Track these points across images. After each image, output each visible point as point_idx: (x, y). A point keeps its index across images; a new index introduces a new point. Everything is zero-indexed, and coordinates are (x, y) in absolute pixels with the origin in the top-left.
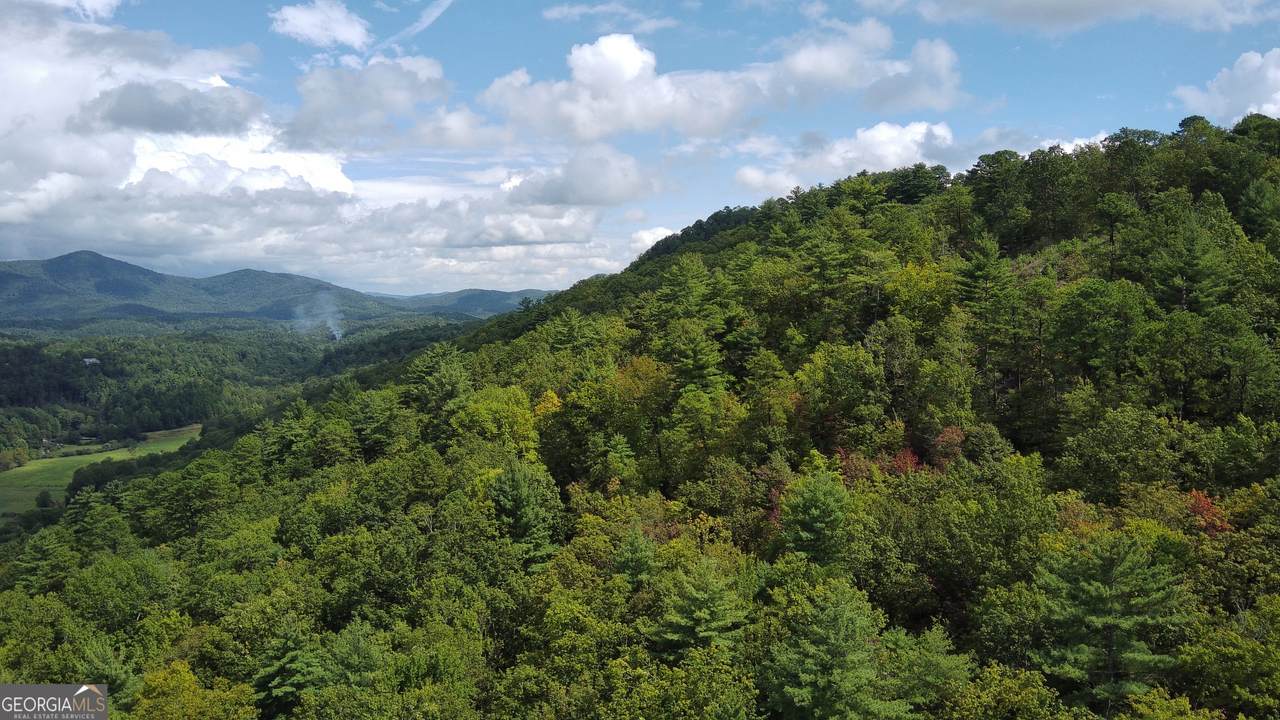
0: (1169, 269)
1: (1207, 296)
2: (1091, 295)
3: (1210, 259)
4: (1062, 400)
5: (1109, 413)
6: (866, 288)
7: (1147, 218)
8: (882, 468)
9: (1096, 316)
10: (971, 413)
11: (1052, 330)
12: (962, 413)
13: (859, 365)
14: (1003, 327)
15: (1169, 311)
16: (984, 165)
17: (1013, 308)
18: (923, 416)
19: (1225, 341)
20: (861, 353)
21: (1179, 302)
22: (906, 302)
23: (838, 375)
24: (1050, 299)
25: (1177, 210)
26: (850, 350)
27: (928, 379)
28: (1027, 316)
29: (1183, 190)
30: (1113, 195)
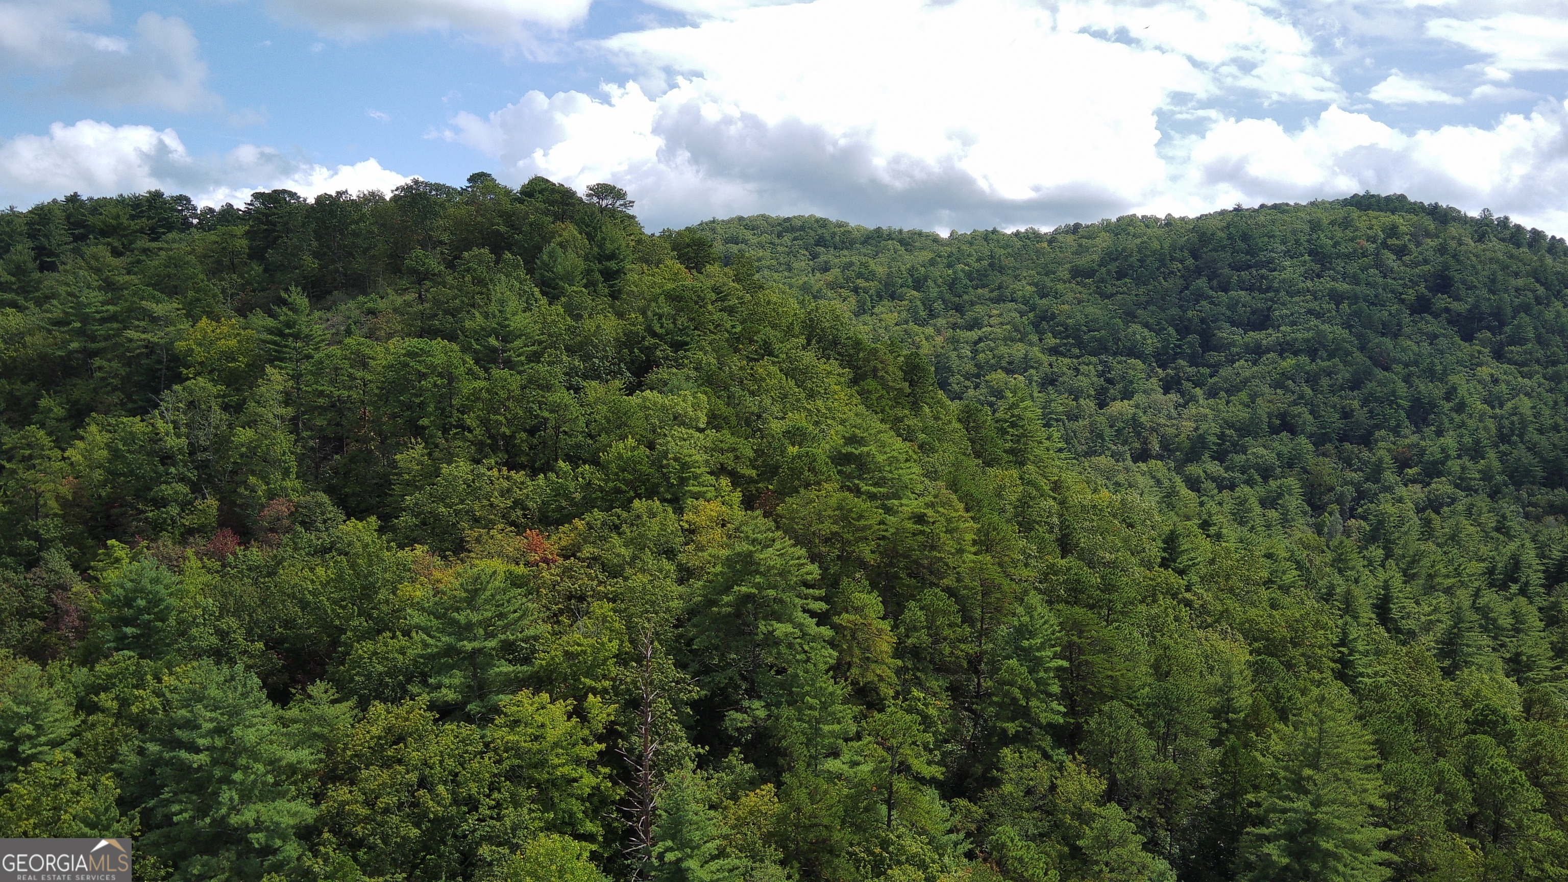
0: (483, 329)
2: (417, 355)
3: (519, 321)
4: (394, 461)
5: (445, 469)
6: (146, 347)
7: (455, 278)
8: (197, 553)
9: (423, 376)
10: (298, 484)
11: (376, 391)
12: (288, 484)
13: (155, 438)
14: (328, 389)
15: (487, 370)
16: (257, 204)
17: (336, 369)
18: (242, 490)
19: (543, 397)
20: (160, 424)
21: (494, 361)
22: (201, 364)
23: (129, 451)
24: (373, 358)
25: (482, 271)
26: (142, 421)
27: (244, 449)
28: (352, 377)
29: (485, 251)
30: (419, 251)
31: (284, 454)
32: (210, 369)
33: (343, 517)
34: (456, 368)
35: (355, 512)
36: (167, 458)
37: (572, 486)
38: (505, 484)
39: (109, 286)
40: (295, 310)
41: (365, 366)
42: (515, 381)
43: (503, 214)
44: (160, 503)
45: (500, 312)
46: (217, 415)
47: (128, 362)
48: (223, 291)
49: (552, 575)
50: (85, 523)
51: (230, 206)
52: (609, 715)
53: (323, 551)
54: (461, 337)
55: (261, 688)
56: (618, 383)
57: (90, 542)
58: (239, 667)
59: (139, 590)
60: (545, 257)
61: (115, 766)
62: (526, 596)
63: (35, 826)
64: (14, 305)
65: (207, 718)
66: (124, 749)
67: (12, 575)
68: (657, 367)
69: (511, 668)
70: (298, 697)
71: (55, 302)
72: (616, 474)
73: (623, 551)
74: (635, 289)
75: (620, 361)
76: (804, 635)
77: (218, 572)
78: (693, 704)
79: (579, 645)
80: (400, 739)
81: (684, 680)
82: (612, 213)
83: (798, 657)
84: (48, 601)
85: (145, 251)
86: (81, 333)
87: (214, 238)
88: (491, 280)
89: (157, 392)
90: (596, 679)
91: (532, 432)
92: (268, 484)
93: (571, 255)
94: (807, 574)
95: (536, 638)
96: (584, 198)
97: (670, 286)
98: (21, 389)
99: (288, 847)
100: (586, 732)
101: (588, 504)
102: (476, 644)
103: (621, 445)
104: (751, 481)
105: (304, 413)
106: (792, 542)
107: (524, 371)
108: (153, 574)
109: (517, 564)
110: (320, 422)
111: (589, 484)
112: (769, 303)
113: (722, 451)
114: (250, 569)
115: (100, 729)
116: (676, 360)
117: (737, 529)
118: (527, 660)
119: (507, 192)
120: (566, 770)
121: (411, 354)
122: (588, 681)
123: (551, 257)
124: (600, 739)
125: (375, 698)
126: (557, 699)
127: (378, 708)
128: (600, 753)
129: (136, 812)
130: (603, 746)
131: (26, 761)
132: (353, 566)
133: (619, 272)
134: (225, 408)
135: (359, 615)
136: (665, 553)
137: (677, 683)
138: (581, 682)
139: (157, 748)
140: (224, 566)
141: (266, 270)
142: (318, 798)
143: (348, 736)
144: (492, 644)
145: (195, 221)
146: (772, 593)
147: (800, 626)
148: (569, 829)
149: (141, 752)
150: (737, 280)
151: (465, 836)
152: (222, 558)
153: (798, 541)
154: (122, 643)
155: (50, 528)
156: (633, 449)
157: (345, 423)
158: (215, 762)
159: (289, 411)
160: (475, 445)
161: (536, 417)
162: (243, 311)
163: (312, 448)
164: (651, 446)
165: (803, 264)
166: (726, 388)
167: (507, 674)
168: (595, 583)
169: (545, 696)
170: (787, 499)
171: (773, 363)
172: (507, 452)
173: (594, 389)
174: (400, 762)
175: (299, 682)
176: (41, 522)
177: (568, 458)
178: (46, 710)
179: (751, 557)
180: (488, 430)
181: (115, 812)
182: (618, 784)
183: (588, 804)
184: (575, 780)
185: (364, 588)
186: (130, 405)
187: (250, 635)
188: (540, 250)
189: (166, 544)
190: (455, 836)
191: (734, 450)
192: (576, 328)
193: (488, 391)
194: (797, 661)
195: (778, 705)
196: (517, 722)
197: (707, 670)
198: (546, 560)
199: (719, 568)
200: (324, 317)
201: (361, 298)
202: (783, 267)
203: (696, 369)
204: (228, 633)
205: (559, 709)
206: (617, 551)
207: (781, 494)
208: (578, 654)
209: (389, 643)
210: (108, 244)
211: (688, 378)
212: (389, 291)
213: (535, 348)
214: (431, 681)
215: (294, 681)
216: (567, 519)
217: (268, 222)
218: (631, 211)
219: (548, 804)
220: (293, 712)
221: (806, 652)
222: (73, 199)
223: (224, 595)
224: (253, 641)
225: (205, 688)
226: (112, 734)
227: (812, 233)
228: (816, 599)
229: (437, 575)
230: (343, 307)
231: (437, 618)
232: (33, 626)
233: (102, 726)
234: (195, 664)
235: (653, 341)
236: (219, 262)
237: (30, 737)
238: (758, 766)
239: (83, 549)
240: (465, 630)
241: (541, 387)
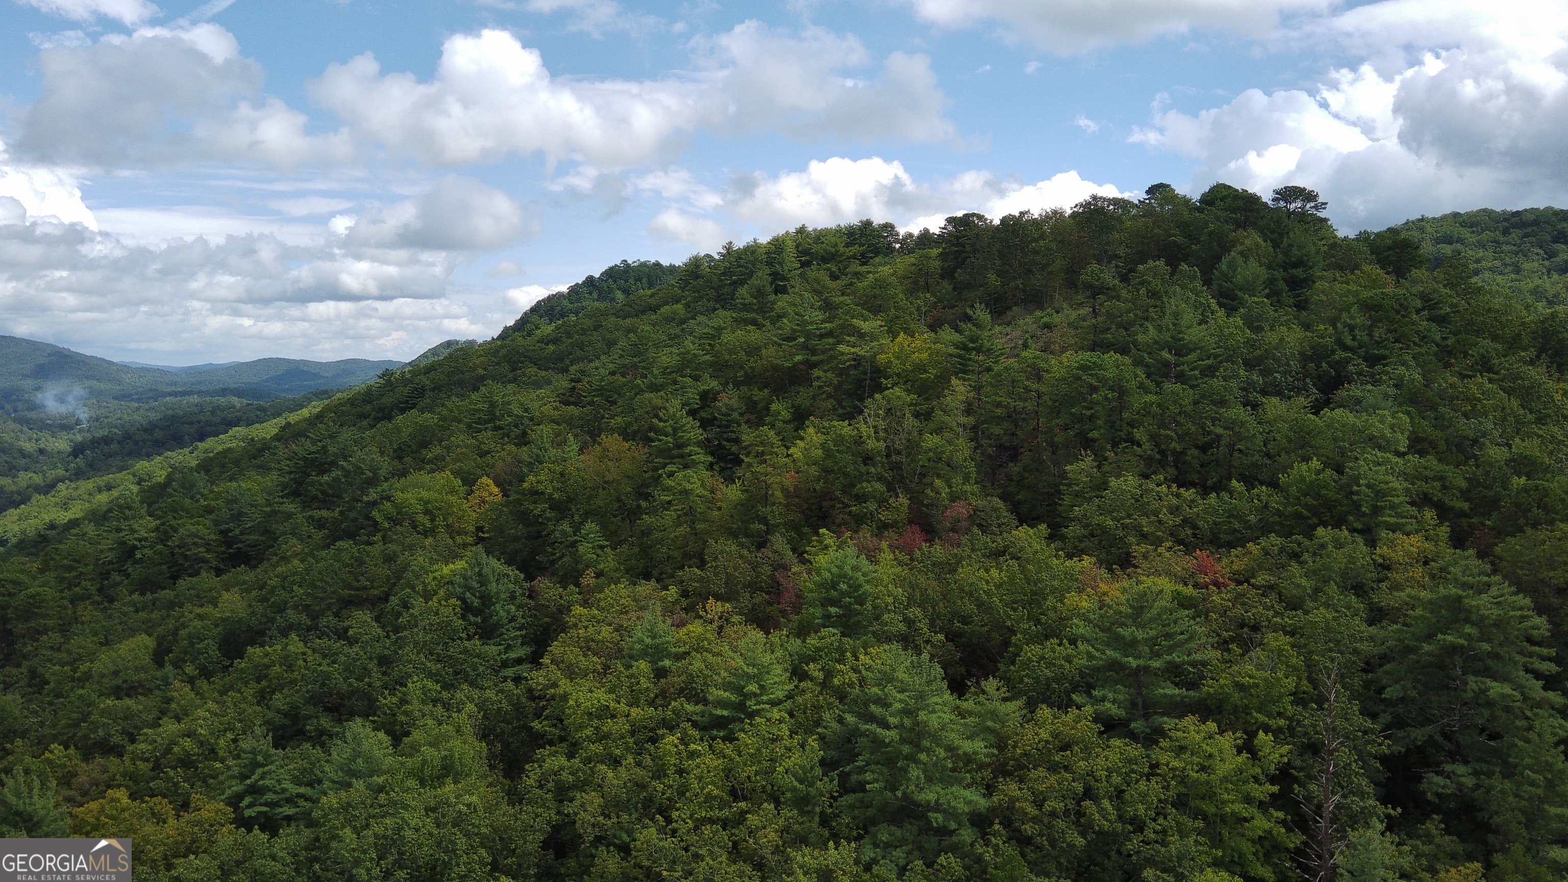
0: (1156, 342)
1: (1192, 370)
2: (1089, 368)
3: (1195, 333)
4: (1065, 472)
5: (1113, 482)
6: (855, 360)
7: (1129, 291)
8: (890, 546)
9: (1094, 389)
10: (976, 488)
11: (1050, 403)
12: (968, 488)
13: (859, 441)
14: (1005, 400)
15: (1158, 384)
16: (950, 228)
17: (1013, 381)
18: (928, 491)
19: (1217, 413)
20: (863, 428)
21: (1167, 375)
22: (898, 375)
23: (838, 451)
24: (1047, 371)
25: (1157, 284)
26: (850, 425)
27: (931, 454)
28: (1027, 390)
29: (1161, 263)
30: (1095, 266)
31: (965, 460)
32: (904, 379)
33: (1016, 523)
34: (1128, 381)
35: (1026, 518)
36: (868, 459)
37: (1246, 507)
38: (1175, 501)
39: (828, 306)
40: (978, 326)
41: (1039, 378)
42: (1187, 396)
43: (1179, 224)
44: (861, 498)
45: (1174, 325)
46: (910, 421)
47: (841, 373)
48: (918, 309)
49: (1222, 599)
50: (803, 512)
51: (926, 231)
52: (1281, 756)
53: (998, 554)
54: (1134, 350)
55: (943, 679)
56: (1302, 400)
57: (806, 530)
58: (925, 656)
59: (843, 576)
60: (1224, 267)
61: (819, 730)
62: (1194, 618)
63: (757, 773)
64: (754, 323)
65: (898, 699)
66: (826, 716)
67: (745, 552)
68: (1349, 383)
69: (1177, 691)
70: (973, 689)
71: (785, 320)
72: (1298, 498)
73: (1304, 582)
74: (1324, 298)
75: (1305, 377)
76: (1525, 698)
77: (907, 565)
78: (1383, 759)
79: (1250, 677)
80: (1066, 747)
81: (1372, 731)
82: (1302, 217)
83: (1518, 723)
84: (772, 577)
85: (856, 274)
86: (805, 347)
87: (913, 260)
88: (1166, 293)
89: (862, 399)
90: (1270, 716)
91: (1204, 448)
92: (950, 487)
93: (1253, 264)
94: (1533, 628)
95: (1204, 664)
96: (1270, 203)
97: (1365, 294)
98: (760, 395)
99: (962, 831)
100: (1259, 770)
101: (1265, 529)
102: (1141, 662)
103: (1304, 467)
104: (1462, 514)
105: (983, 422)
106: (1513, 589)
107: (1197, 386)
108: (854, 562)
109: (1186, 584)
110: (997, 430)
111: (1266, 506)
112: (1489, 310)
113: (1426, 479)
114: (934, 565)
115: (808, 695)
116: (1372, 376)
117: (1442, 569)
118: (1193, 685)
119: (1186, 201)
120: (1238, 807)
121: (1084, 368)
122: (1261, 718)
123: (1229, 267)
124: (1273, 780)
125: (1043, 702)
126: (1224, 731)
127: (1044, 712)
128: (1272, 795)
129: (835, 774)
130: (1275, 789)
131: (751, 715)
132: (1023, 570)
133: (1307, 282)
134: (917, 415)
135: (1029, 619)
136: (1353, 588)
137: (1365, 733)
138: (1253, 717)
139: (854, 719)
140: (912, 560)
141: (954, 289)
142: (990, 790)
143: (1017, 734)
144: (1156, 664)
145: (898, 246)
146: (1486, 647)
147: (1519, 687)
148: (1238, 869)
149: (841, 720)
150: (1450, 285)
151: (1130, 856)
152: (911, 553)
153: (1521, 588)
154: (828, 621)
155: (775, 514)
156: (1318, 473)
157: (1019, 433)
158: (903, 741)
159: (971, 420)
160: (1145, 460)
161: (1209, 433)
162: (934, 327)
163: (990, 456)
164: (1339, 470)
165: (1536, 264)
166: (1434, 408)
167: (1172, 696)
168: (1271, 613)
169: (1212, 726)
170: (1508, 539)
171: (1490, 381)
172: (1177, 467)
173: (1274, 406)
174: (1066, 768)
175: (974, 675)
176: (769, 509)
177: (1243, 478)
178: (768, 673)
179: (1460, 602)
180: (1157, 445)
181: (818, 771)
182: (1293, 831)
183: (1258, 847)
184: (1246, 820)
185: (1034, 593)
186: (841, 411)
187: (932, 625)
188: (1218, 259)
189: (866, 533)
190: (1119, 852)
191: (1442, 479)
192: (1255, 341)
193: (1159, 405)
194: (1516, 727)
195: (1490, 774)
196: (1182, 749)
197: (1399, 723)
198: (1216, 584)
199: (1419, 612)
200: (1004, 331)
201: (1038, 313)
202: (1510, 269)
203: (1396, 386)
204: (914, 622)
205: (1227, 741)
206: (1298, 580)
207: (1500, 533)
208: (1250, 687)
209: (1055, 649)
210: (828, 269)
211: (1386, 396)
212: (1065, 306)
213: (1209, 362)
214: (1096, 693)
215: (970, 675)
216: (1240, 542)
217: (958, 244)
218: (1322, 214)
219: (1217, 841)
220: (968, 704)
221: (1527, 718)
222: (801, 231)
223: (911, 586)
224: (936, 633)
225: (894, 670)
226: (818, 701)
227: (1549, 228)
228: (1543, 659)
229: (1104, 587)
230: (1021, 322)
231: (1102, 630)
232: (760, 598)
233: (810, 693)
234: (887, 647)
235: (1344, 355)
236: (916, 283)
237: (755, 695)
238: (1462, 838)
239: (801, 536)
240: (1130, 646)
241: (1215, 403)
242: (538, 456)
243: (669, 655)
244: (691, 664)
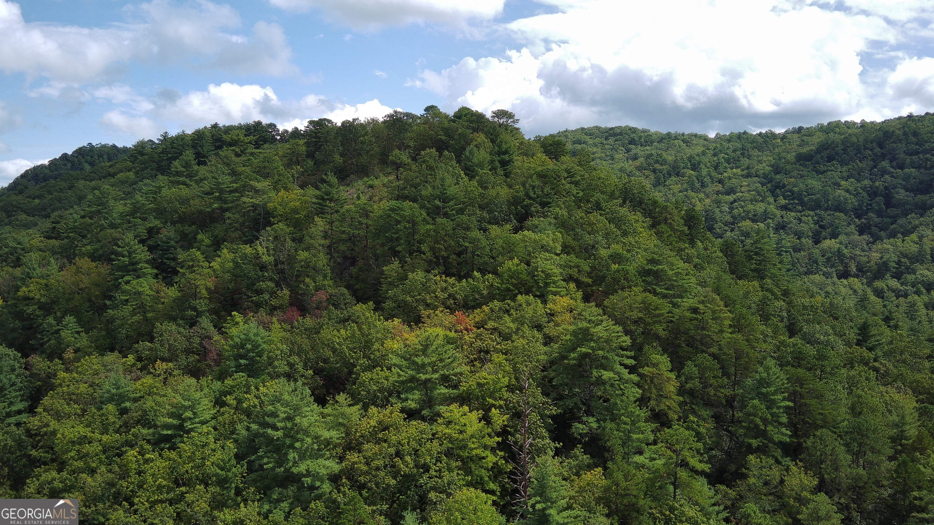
0: (432, 195)
1: (452, 211)
2: (395, 210)
3: (452, 190)
4: (383, 271)
5: (410, 275)
6: (253, 206)
7: (417, 166)
8: (278, 320)
9: (398, 222)
10: (331, 283)
11: (374, 231)
12: (326, 282)
13: (257, 256)
14: (347, 229)
15: (434, 219)
16: (311, 127)
17: (352, 218)
18: (302, 286)
19: (465, 234)
20: (260, 248)
21: (438, 214)
22: (281, 215)
23: (243, 263)
24: (371, 212)
25: (431, 162)
26: (251, 247)
27: (303, 263)
28: (360, 223)
29: (433, 150)
30: (397, 152)
31: (324, 266)
32: (286, 218)
33: (356, 302)
34: (417, 217)
35: (361, 299)
36: (263, 268)
37: (481, 286)
38: (444, 285)
39: (234, 173)
40: (330, 186)
41: (367, 216)
42: (449, 225)
43: (443, 129)
44: (259, 292)
45: (442, 185)
46: (289, 244)
47: (243, 215)
48: (293, 176)
49: (470, 337)
50: (221, 303)
51: (296, 129)
52: (503, 421)
53: (344, 321)
54: (420, 200)
55: (311, 396)
56: (508, 226)
57: (223, 313)
58: (299, 383)
59: (248, 340)
60: (467, 154)
61: (234, 436)
62: (455, 349)
63: (192, 468)
64: (184, 184)
65: (282, 411)
66: (239, 427)
67: (182, 330)
68: (532, 217)
69: (447, 391)
70: (331, 402)
71: (206, 182)
72: (508, 280)
73: (511, 325)
74: (519, 171)
75: (510, 214)
76: (621, 379)
77: (289, 331)
78: (553, 417)
79: (485, 379)
80: (386, 428)
81: (547, 403)
82: (506, 127)
83: (617, 392)
84: (201, 344)
85: (252, 154)
86: (219, 198)
87: (288, 146)
88: (437, 167)
89: (258, 231)
90: (495, 399)
91: (459, 254)
92: (315, 282)
93: (482, 152)
94: (623, 342)
95: (461, 374)
96: (490, 118)
97: (540, 169)
98: (188, 229)
99: (324, 486)
100: (490, 430)
101: (491, 297)
102: (428, 376)
103: (511, 263)
104: (588, 285)
105: (334, 243)
106: (613, 322)
107: (455, 220)
108: (255, 331)
109: (451, 331)
110: (342, 248)
111: (492, 285)
112: (599, 178)
113: (571, 267)
114: (306, 330)
116: (543, 213)
117: (579, 314)
118: (455, 387)
119: (446, 116)
120: (478, 451)
121: (392, 210)
122: (491, 401)
123: (470, 153)
124: (498, 435)
125: (372, 405)
126: (472, 410)
127: (373, 410)
128: (498, 443)
129: (244, 462)
130: (500, 439)
131: (188, 432)
132: (360, 329)
133: (510, 161)
134: (293, 240)
135: (364, 357)
136: (536, 327)
137: (543, 404)
138: (487, 401)
139: (257, 427)
140: (292, 327)
141: (315, 164)
142: (341, 459)
143: (357, 425)
144: (436, 376)
145: (278, 138)
146: (601, 352)
147: (618, 373)
148: (480, 486)
149: (248, 429)
150: (580, 164)
151: (422, 486)
152: (291, 323)
153: (617, 322)
154: (239, 368)
155: (202, 305)
156: (518, 265)
157: (356, 248)
158: (286, 436)
159: (327, 242)
160: (427, 262)
161: (461, 246)
162: (302, 186)
163: (339, 263)
164: (528, 264)
165: (621, 156)
166: (573, 230)
167: (444, 394)
168: (495, 343)
169: (466, 408)
170: (610, 296)
171: (601, 215)
172: (445, 266)
173: (494, 230)
174: (385, 441)
175: (331, 394)
176: (198, 301)
177: (479, 270)
178: (199, 404)
179: (588, 330)
180: (434, 253)
181: (233, 462)
182: (508, 462)
183: (491, 473)
184: (484, 458)
185: (366, 342)
186: (244, 238)
187: (305, 367)
188: (465, 149)
189: (262, 314)
190: (416, 486)
191: (578, 266)
192: (484, 194)
193: (434, 231)
194: (617, 395)
195: (605, 421)
196: (450, 422)
197: (561, 397)
198: (467, 329)
199: (568, 337)
200: (346, 189)
201: (366, 179)
202: (609, 157)
203: (555, 218)
204: (294, 365)
205: (474, 416)
206: (508, 325)
207: (607, 294)
208: (485, 384)
209: (379, 374)
210: (233, 150)
211: (550, 224)
212: (381, 174)
213: (461, 206)
214: (402, 396)
215: (329, 393)
216: (479, 306)
217: (316, 137)
218: (516, 126)
219: (468, 472)
220: (328, 410)
221: (622, 389)
222: (215, 126)
223: (292, 343)
224: (307, 370)
225: (282, 395)
226: (233, 418)
227: (627, 137)
228: (628, 357)
229: (406, 336)
230: (356, 184)
231: (405, 360)
232: (193, 358)
233: (228, 414)
234: (277, 381)
235: (529, 202)
236: (291, 160)
237: (190, 419)
238: (592, 457)
239: (219, 317)
240: (420, 368)
241: (464, 229)
242: (28, 273)
243: (129, 399)
244: (145, 404)
